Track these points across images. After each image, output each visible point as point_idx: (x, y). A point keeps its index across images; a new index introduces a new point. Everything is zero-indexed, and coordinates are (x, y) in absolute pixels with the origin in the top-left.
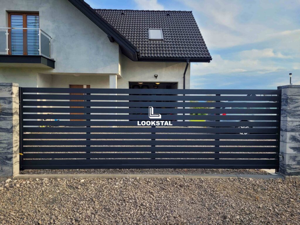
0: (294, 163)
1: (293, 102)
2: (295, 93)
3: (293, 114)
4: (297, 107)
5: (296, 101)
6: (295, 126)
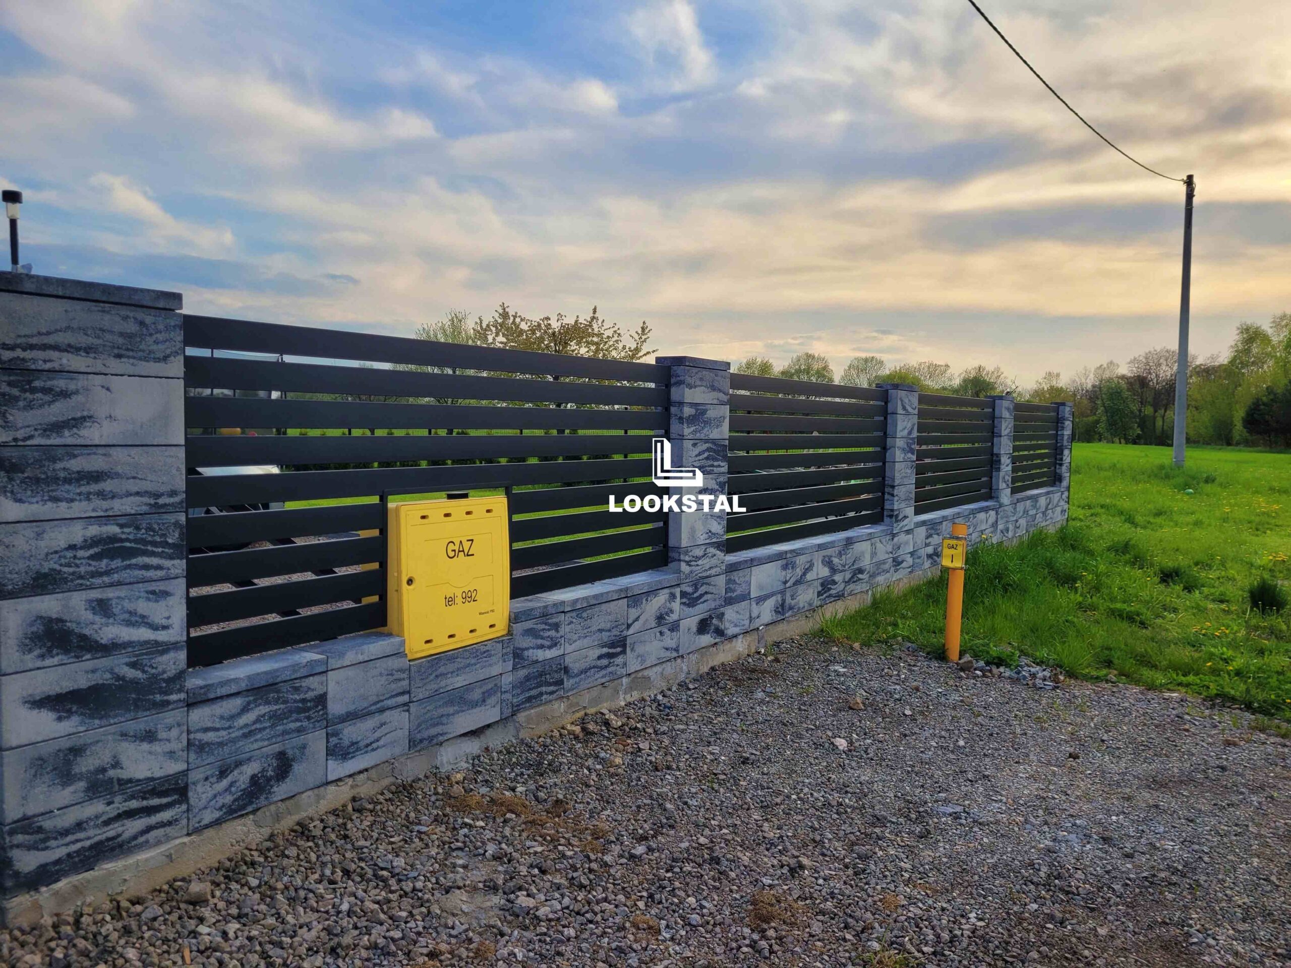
0: (66, 795)
1: (33, 390)
2: (48, 333)
3: (43, 476)
4: (63, 427)
5: (55, 382)
6: (56, 552)
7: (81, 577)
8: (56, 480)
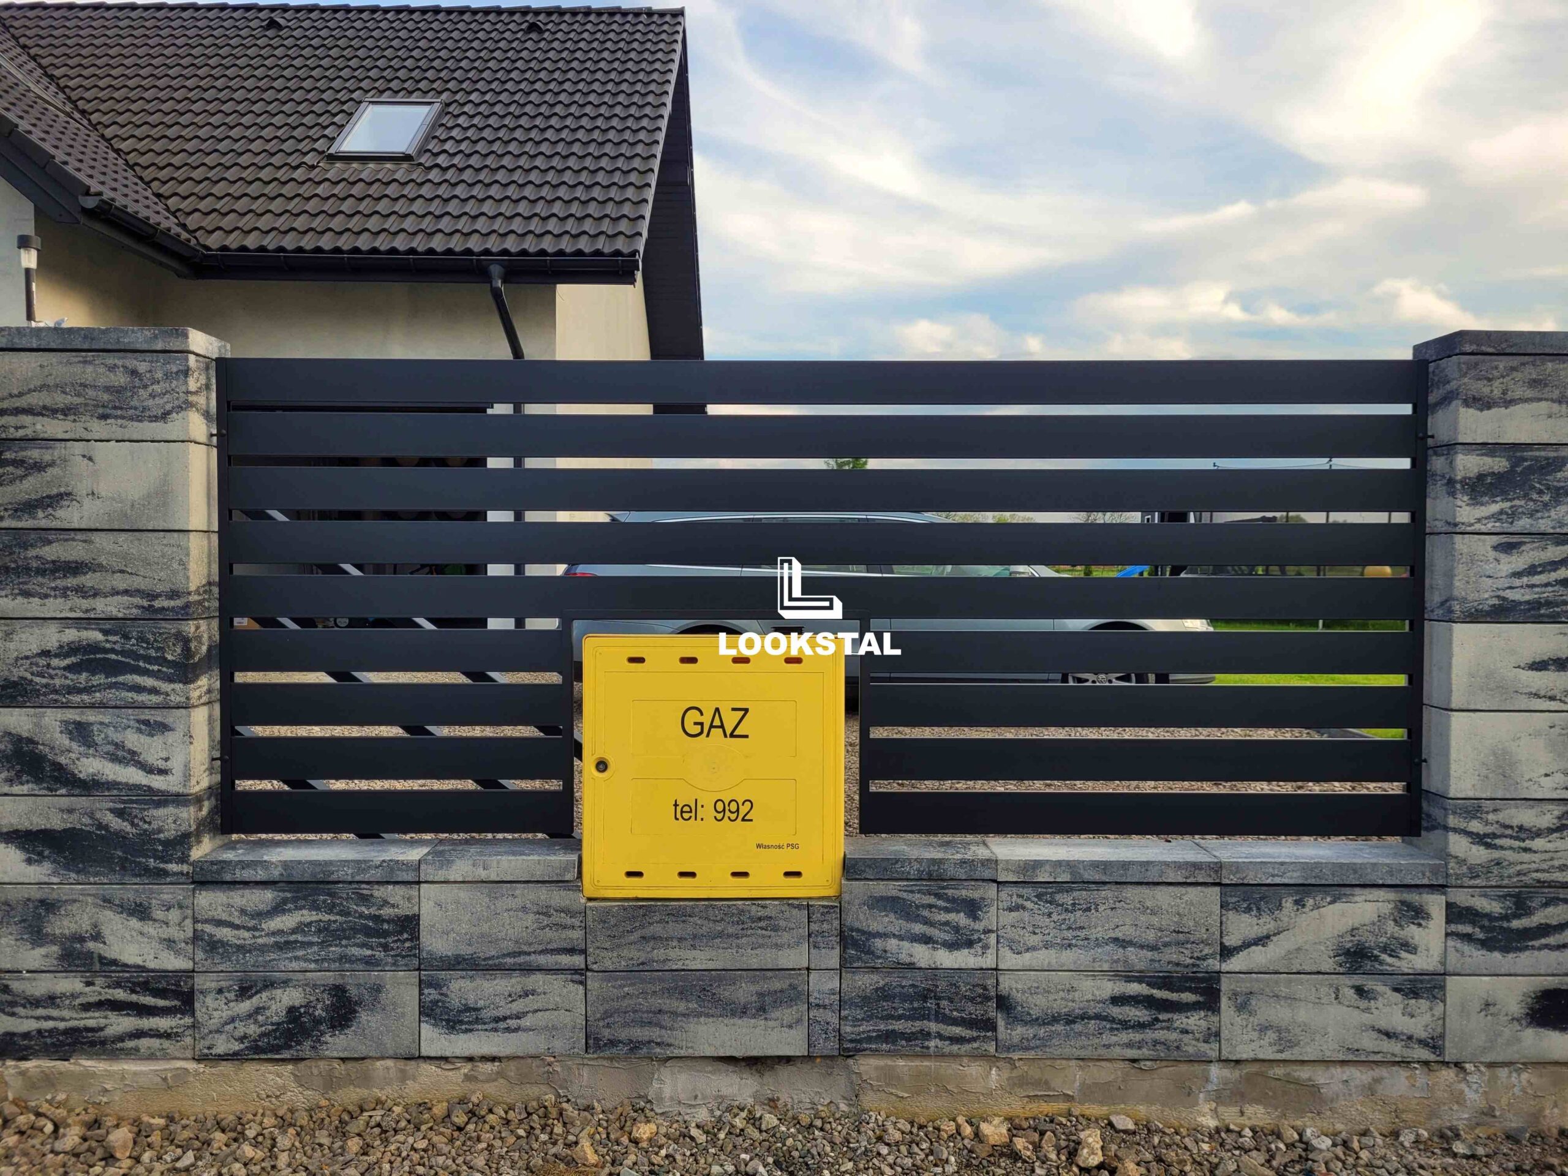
0: (35, 957)
2: (21, 395)
3: (13, 565)
4: (36, 507)
5: (29, 453)
6: (27, 658)
7: (56, 691)
8: (27, 569)
